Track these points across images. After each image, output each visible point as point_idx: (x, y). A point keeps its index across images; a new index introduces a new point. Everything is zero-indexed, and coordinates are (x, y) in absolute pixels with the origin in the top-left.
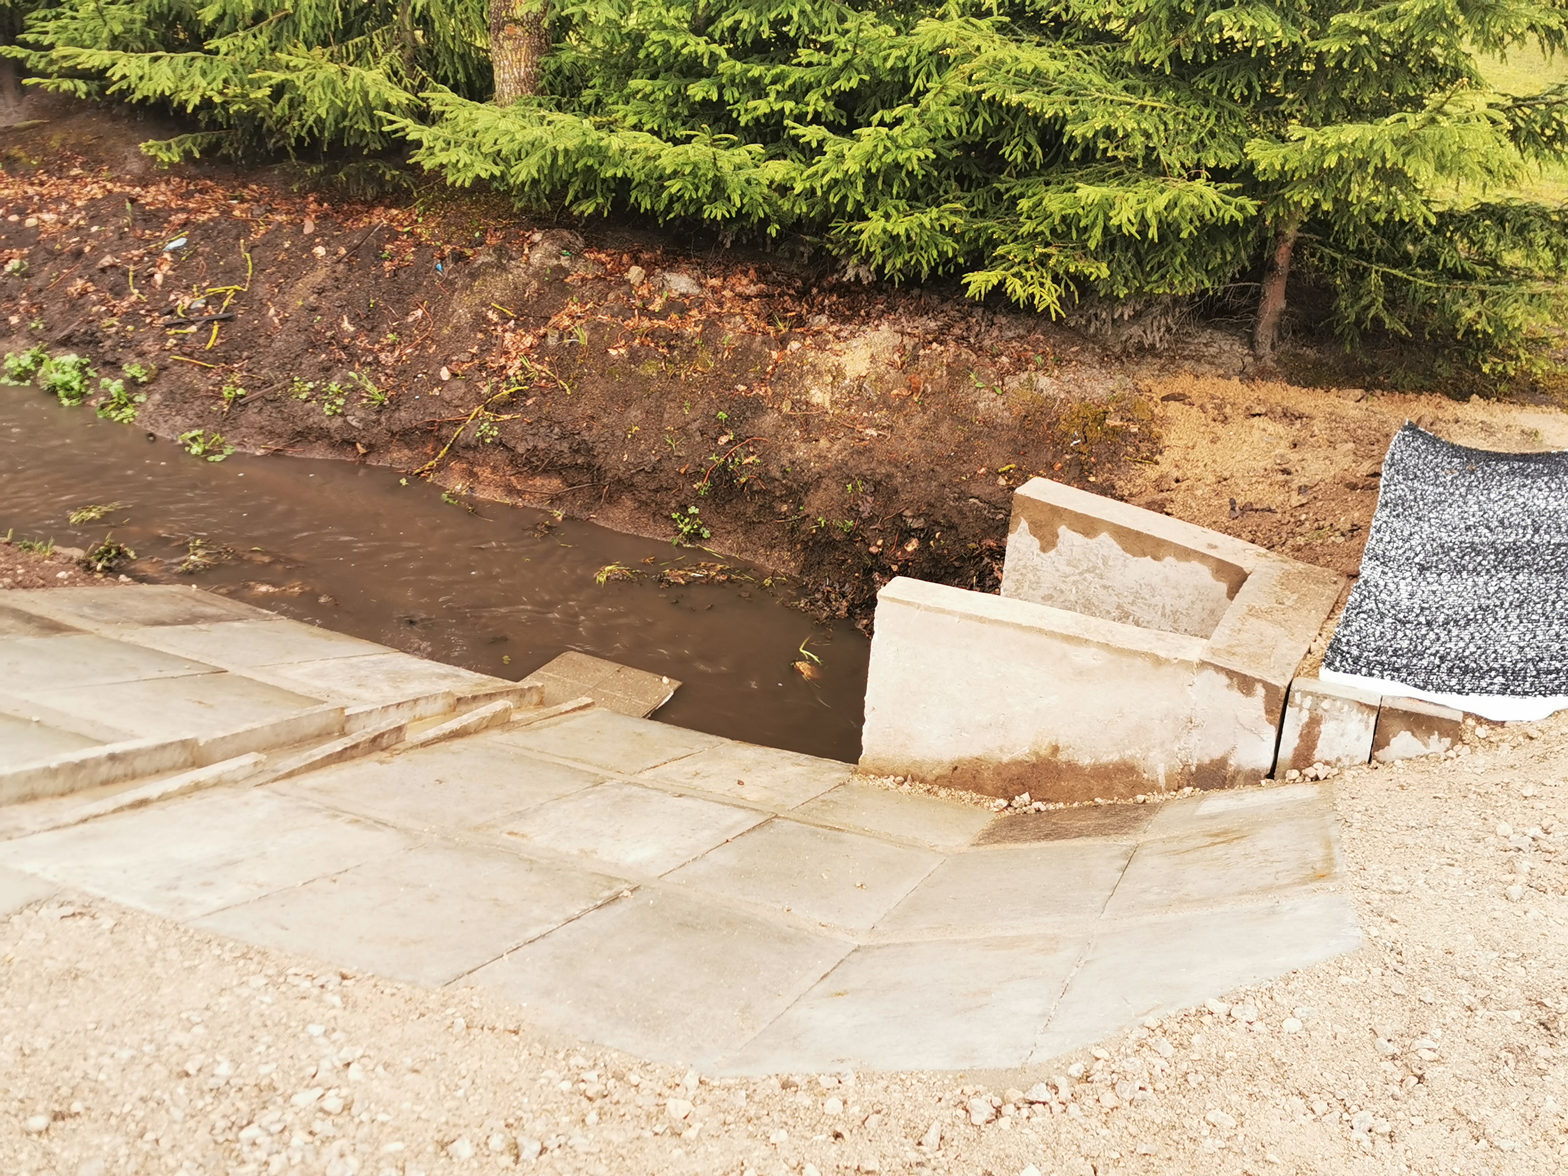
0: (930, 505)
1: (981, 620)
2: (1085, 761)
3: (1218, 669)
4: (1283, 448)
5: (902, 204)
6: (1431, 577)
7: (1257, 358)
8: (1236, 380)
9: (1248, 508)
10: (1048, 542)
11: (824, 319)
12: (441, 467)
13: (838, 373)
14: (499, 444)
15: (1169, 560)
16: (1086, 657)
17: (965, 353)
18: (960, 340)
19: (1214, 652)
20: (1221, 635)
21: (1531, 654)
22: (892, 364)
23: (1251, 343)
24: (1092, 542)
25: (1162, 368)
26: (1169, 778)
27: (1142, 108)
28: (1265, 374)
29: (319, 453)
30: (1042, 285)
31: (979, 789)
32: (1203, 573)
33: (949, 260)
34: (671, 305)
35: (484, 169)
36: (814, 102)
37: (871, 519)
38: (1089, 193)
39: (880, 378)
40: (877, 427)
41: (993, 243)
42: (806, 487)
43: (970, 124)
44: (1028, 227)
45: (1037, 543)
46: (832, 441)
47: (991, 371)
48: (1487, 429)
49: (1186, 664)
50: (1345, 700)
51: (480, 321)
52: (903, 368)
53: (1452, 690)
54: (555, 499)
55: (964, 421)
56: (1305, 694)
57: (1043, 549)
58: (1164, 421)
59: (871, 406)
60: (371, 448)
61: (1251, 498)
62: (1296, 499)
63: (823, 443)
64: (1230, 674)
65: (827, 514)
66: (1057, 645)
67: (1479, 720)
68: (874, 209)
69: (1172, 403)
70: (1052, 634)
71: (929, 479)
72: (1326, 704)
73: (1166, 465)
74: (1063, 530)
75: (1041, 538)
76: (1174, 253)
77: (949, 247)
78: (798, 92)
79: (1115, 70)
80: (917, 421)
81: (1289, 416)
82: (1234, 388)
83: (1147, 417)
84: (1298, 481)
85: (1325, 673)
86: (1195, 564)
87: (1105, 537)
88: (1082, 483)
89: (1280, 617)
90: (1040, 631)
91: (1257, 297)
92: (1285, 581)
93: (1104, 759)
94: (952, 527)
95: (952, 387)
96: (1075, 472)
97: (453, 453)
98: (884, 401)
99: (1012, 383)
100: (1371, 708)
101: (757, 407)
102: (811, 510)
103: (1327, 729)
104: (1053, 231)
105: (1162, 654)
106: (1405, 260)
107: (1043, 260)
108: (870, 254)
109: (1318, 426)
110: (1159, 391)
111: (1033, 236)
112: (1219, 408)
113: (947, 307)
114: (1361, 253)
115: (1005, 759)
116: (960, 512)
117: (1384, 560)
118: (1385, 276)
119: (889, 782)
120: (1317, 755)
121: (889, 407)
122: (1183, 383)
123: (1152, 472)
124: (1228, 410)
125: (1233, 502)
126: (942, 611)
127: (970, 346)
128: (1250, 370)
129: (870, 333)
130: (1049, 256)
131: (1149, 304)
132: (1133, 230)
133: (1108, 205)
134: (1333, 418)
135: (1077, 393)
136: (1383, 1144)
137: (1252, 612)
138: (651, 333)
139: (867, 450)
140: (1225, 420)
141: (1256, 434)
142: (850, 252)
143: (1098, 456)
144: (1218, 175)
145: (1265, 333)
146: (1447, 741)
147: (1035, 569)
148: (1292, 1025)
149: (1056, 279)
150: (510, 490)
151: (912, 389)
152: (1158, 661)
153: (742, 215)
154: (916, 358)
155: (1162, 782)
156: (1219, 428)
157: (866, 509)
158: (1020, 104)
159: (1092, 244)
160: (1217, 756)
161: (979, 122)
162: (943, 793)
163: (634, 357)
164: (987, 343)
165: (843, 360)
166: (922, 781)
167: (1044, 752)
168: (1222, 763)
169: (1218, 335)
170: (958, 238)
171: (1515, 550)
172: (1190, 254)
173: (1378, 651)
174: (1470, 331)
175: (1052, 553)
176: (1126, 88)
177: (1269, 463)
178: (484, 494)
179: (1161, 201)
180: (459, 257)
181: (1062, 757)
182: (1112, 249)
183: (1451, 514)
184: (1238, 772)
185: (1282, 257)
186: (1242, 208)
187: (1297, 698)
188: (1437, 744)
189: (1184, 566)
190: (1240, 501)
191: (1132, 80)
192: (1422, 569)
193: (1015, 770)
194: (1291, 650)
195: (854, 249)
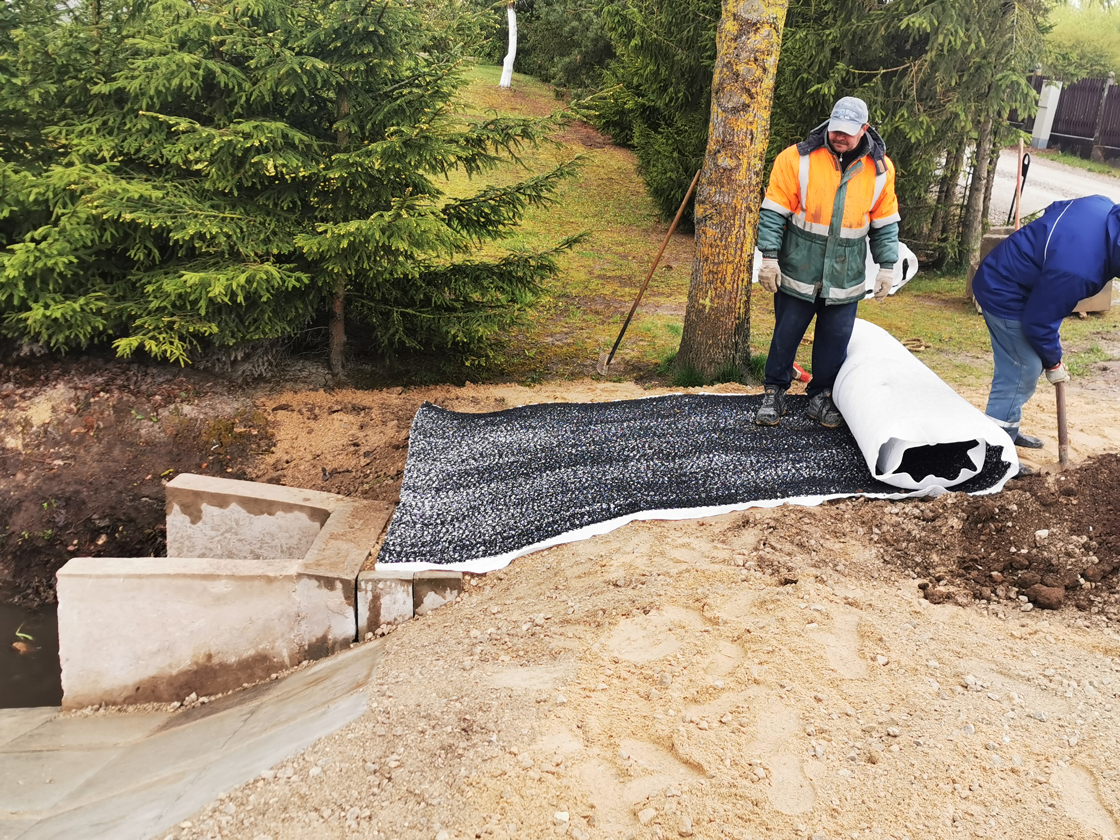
0: (112, 508)
1: (140, 577)
2: (232, 660)
3: (310, 577)
4: (354, 430)
5: (58, 297)
6: (443, 495)
7: (334, 375)
8: (322, 391)
9: (335, 472)
10: (196, 517)
11: (11, 386)
13: (27, 423)
15: (279, 513)
16: (220, 587)
17: (126, 397)
18: (122, 388)
19: (306, 566)
20: (311, 556)
21: (499, 529)
22: (70, 411)
23: (329, 366)
24: (226, 511)
25: (272, 389)
26: (291, 657)
27: (224, 219)
28: (340, 385)
30: (172, 343)
31: (158, 699)
32: (303, 518)
33: (101, 333)
37: (66, 526)
38: (191, 277)
39: (61, 423)
40: (63, 458)
41: (133, 318)
42: (10, 512)
43: (101, 237)
44: (154, 304)
45: (188, 519)
46: (27, 474)
47: (147, 407)
48: (475, 401)
49: (288, 578)
50: (392, 580)
52: (78, 413)
53: (455, 560)
55: (132, 444)
56: (367, 581)
57: (193, 522)
58: (275, 424)
59: (57, 444)
61: (335, 465)
62: (363, 461)
63: (20, 476)
64: (318, 578)
65: (29, 528)
66: (198, 584)
67: (472, 575)
68: (36, 301)
69: (280, 412)
70: (193, 576)
71: (108, 489)
72: (381, 585)
73: (279, 453)
74: (205, 507)
75: (190, 515)
76: (263, 312)
77: (100, 323)
79: (203, 195)
80: (95, 449)
81: (357, 409)
82: (321, 397)
83: (262, 423)
84: (363, 450)
85: (379, 566)
86: (297, 513)
87: (234, 506)
88: (222, 473)
89: (350, 536)
90: (185, 576)
91: (327, 336)
92: (355, 514)
93: (245, 655)
94: (131, 520)
95: (119, 421)
96: (217, 467)
98: (67, 438)
99: (164, 413)
100: (408, 581)
102: (16, 528)
103: (385, 601)
104: (174, 305)
105: (271, 574)
106: (412, 304)
107: (170, 326)
108: (39, 333)
109: (375, 413)
110: (270, 405)
111: (160, 310)
112: (311, 410)
113: (109, 366)
114: (385, 301)
115: (174, 672)
116: (136, 509)
117: (414, 489)
118: (403, 314)
119: (87, 711)
120: (382, 619)
121: (71, 443)
122: (286, 398)
123: (270, 459)
124: (317, 411)
125: (324, 470)
126: (110, 576)
127: (130, 391)
128: (330, 383)
129: (50, 392)
130: (174, 322)
131: (254, 348)
132: (226, 300)
133: (205, 285)
134: (384, 406)
135: (211, 413)
136: (364, 824)
137: (333, 537)
139: (55, 476)
140: (316, 418)
141: (337, 424)
142: (22, 335)
143: (232, 454)
144: (280, 259)
145: (336, 358)
146: (455, 592)
147: (189, 537)
148: (315, 771)
149: (182, 338)
151: (89, 427)
152: (270, 580)
154: (88, 405)
155: (287, 661)
156: (312, 424)
157: (61, 519)
158: (133, 220)
159: (203, 312)
160: (320, 635)
161: (107, 236)
162: (131, 709)
164: (144, 387)
165: (29, 413)
166: (114, 704)
167: (202, 660)
168: (324, 639)
169: (307, 363)
170: (106, 317)
171: (489, 469)
172: (274, 311)
173: (413, 545)
174: (455, 344)
175: (200, 524)
176: (212, 207)
177: (345, 441)
179: (242, 279)
181: (215, 661)
182: (220, 314)
183: (452, 454)
184: (335, 643)
185: (338, 308)
186: (298, 280)
187: (363, 585)
188: (450, 596)
189: (290, 516)
190: (328, 468)
191: (216, 201)
192: (438, 490)
193: (182, 679)
194: (358, 556)
195: (24, 332)
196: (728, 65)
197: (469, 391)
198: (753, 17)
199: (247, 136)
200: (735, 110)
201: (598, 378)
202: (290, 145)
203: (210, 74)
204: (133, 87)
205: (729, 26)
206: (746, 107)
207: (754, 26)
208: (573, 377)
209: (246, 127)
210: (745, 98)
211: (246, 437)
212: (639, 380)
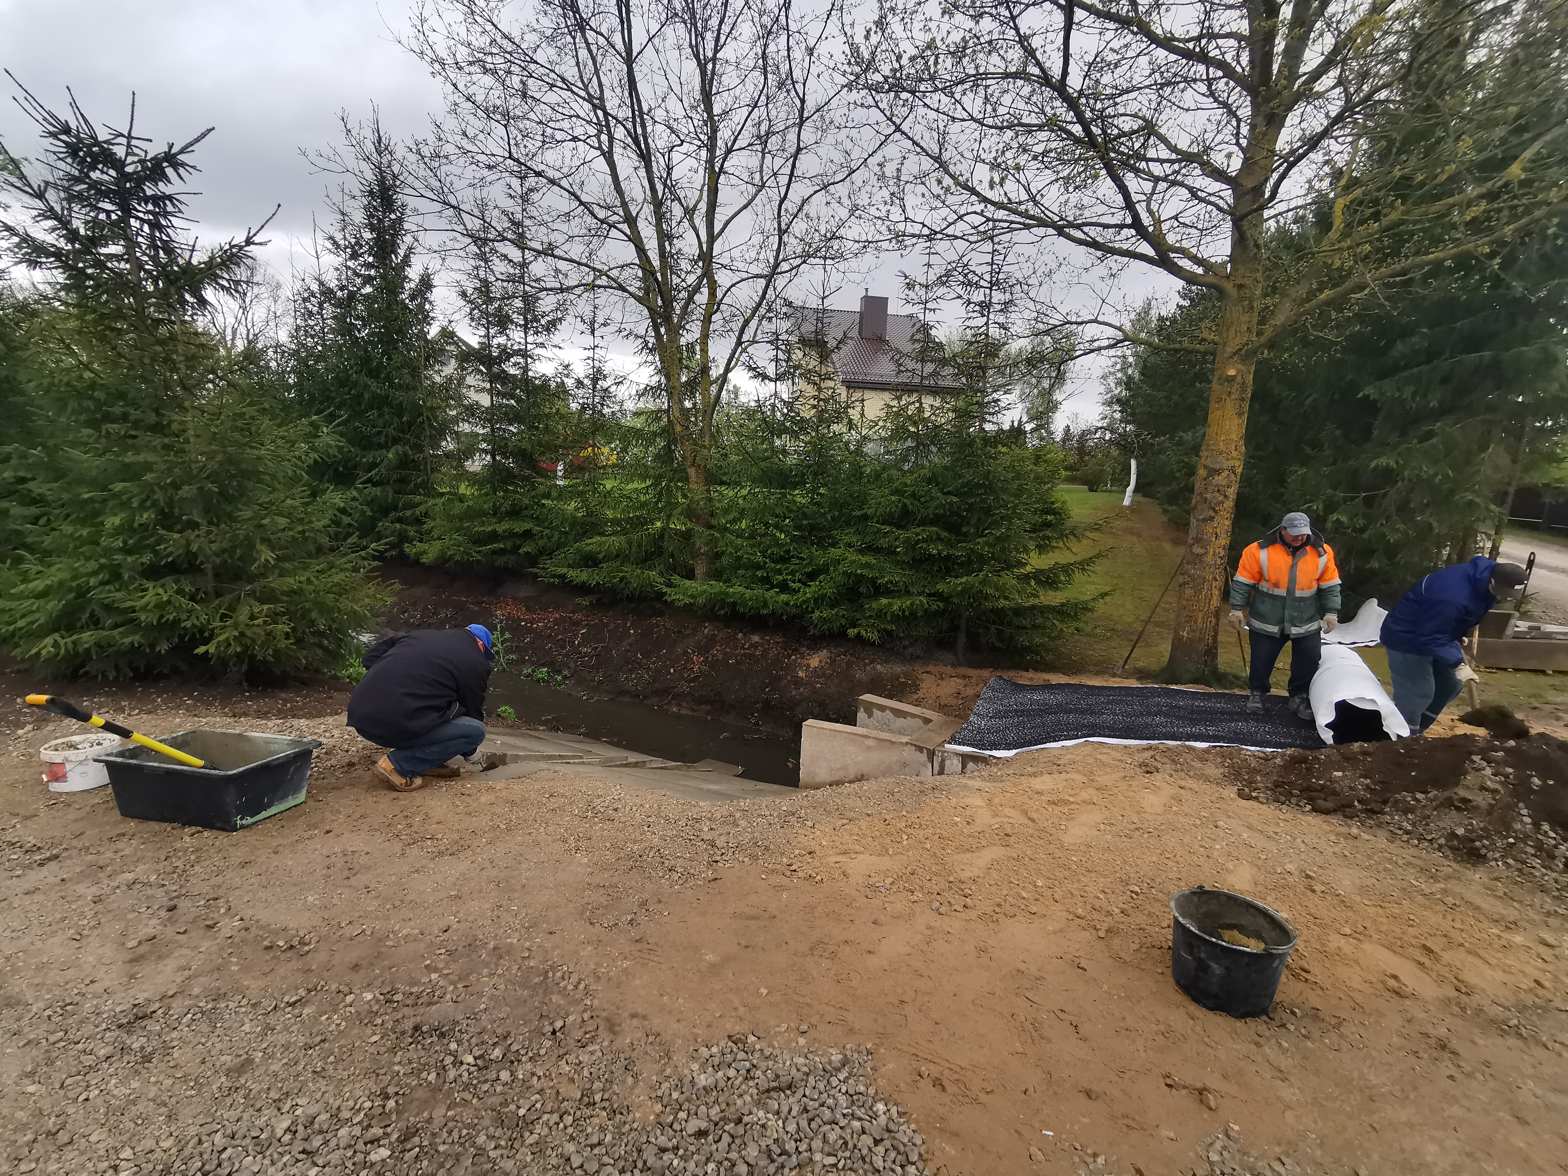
3: (912, 745)
4: (961, 687)
5: (827, 608)
6: (993, 720)
7: (957, 659)
8: (949, 666)
9: (945, 705)
10: (870, 715)
11: (803, 648)
12: (669, 703)
13: (808, 666)
14: (689, 693)
15: (909, 717)
17: (853, 659)
18: (852, 654)
19: (912, 740)
20: (917, 736)
21: (1015, 738)
22: (827, 663)
23: (956, 654)
24: (884, 714)
25: (923, 663)
27: (904, 574)
28: (960, 665)
29: (627, 699)
30: (873, 633)
32: (920, 722)
33: (843, 626)
34: (751, 645)
35: (687, 600)
36: (798, 576)
38: (884, 601)
39: (822, 668)
40: (821, 684)
41: (858, 620)
43: (848, 581)
44: (868, 614)
45: (866, 716)
47: (861, 664)
48: (1031, 679)
49: (901, 743)
50: (952, 753)
51: (685, 653)
52: (830, 664)
53: (988, 749)
54: (708, 713)
55: (851, 681)
56: (941, 751)
57: (869, 718)
59: (819, 677)
60: (645, 697)
61: (946, 701)
62: (959, 701)
64: (916, 746)
66: (860, 739)
67: (994, 757)
68: (818, 609)
69: (925, 674)
72: (946, 755)
73: (920, 694)
74: (875, 711)
75: (868, 714)
76: (919, 621)
77: (843, 622)
78: (792, 573)
79: (898, 563)
80: (834, 681)
81: (964, 677)
82: (949, 669)
83: (915, 678)
84: (961, 696)
85: (949, 746)
86: (917, 718)
87: (890, 712)
88: (888, 697)
89: (938, 731)
90: (855, 734)
91: (956, 638)
97: (673, 698)
98: (824, 675)
100: (961, 755)
101: (780, 678)
103: (947, 763)
104: (876, 615)
105: (894, 740)
106: (1002, 624)
107: (873, 625)
108: (817, 624)
109: (973, 680)
110: (921, 670)
111: (870, 616)
112: (941, 675)
113: (845, 642)
114: (988, 621)
118: (997, 629)
119: (809, 789)
120: (945, 771)
121: (825, 677)
122: (930, 668)
123: (915, 697)
124: (944, 676)
125: (939, 703)
126: (824, 729)
127: (854, 656)
128: (954, 663)
129: (820, 653)
130: (876, 623)
131: (915, 640)
132: (900, 614)
133: (890, 604)
134: (979, 677)
135: (891, 671)
137: (930, 730)
138: (744, 655)
140: (943, 679)
141: (952, 683)
144: (930, 595)
145: (960, 651)
146: (984, 764)
147: (866, 725)
149: (878, 631)
150: (693, 710)
151: (834, 671)
153: (773, 613)
154: (835, 661)
156: (940, 681)
158: (862, 574)
159: (889, 619)
161: (851, 581)
163: (737, 662)
164: (859, 654)
165: (810, 662)
169: (944, 652)
170: (846, 618)
171: (1022, 711)
172: (925, 621)
173: (969, 739)
174: (1022, 646)
175: (872, 719)
177: (954, 691)
178: (683, 712)
179: (909, 603)
180: (679, 632)
182: (897, 620)
183: (1005, 702)
185: (963, 623)
186: (938, 606)
187: (938, 753)
188: (981, 766)
189: (913, 718)
190: (942, 702)
191: (903, 566)
192: (991, 717)
194: (939, 740)
195: (812, 623)
196: (1201, 494)
197: (1031, 674)
198: (1217, 466)
199: (918, 534)
200: (1205, 520)
201: (1114, 675)
202: (939, 538)
203: (905, 505)
204: (869, 512)
205: (1202, 472)
206: (1212, 518)
207: (1218, 472)
208: (1098, 673)
209: (918, 530)
210: (1212, 513)
211: (905, 684)
212: (1139, 679)
